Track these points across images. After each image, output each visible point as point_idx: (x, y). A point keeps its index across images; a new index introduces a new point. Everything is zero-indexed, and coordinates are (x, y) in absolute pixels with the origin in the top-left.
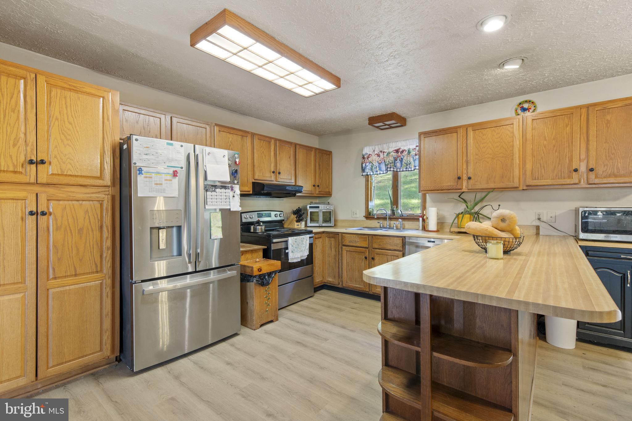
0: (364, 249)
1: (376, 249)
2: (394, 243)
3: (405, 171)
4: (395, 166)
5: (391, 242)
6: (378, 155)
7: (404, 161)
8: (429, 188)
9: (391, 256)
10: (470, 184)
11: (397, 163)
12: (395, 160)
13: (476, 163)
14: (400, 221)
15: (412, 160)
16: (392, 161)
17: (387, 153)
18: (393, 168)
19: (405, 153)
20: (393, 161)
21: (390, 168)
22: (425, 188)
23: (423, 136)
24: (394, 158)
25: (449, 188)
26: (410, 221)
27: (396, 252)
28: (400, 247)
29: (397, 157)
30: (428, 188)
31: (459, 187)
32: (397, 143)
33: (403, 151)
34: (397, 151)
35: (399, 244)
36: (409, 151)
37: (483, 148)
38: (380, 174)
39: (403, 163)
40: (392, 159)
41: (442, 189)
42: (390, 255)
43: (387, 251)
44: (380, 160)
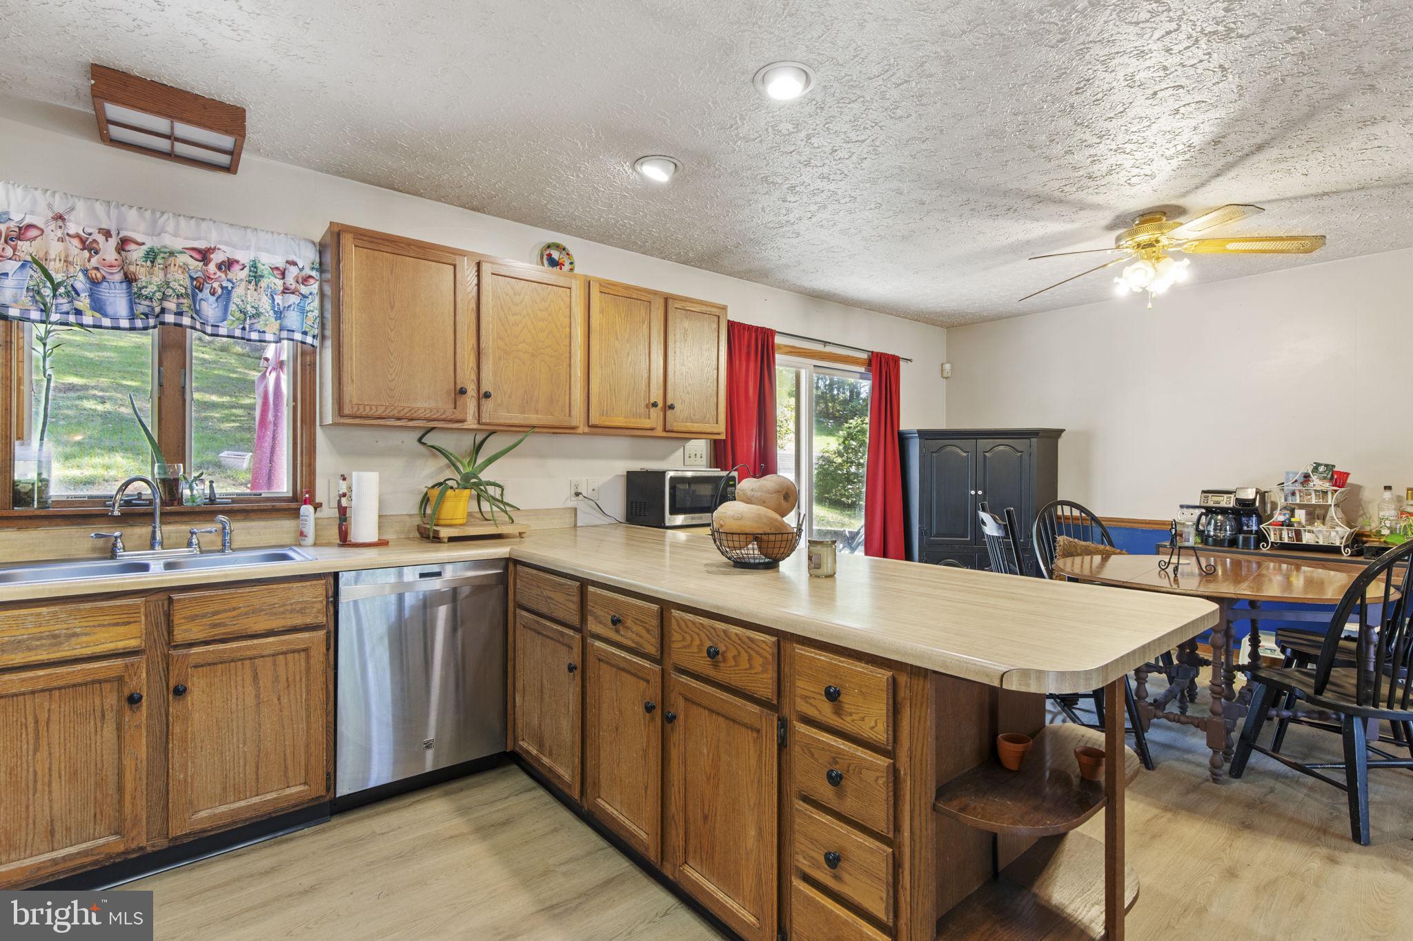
0: (119, 662)
1: (191, 645)
2: (291, 604)
3: (238, 338)
4: (198, 312)
5: (276, 601)
6: (89, 246)
7: (235, 299)
8: (371, 409)
9: (273, 655)
10: (486, 411)
11: (203, 302)
12: (196, 287)
13: (500, 358)
14: (222, 522)
15: (265, 304)
16: (186, 288)
17: (144, 248)
18: (192, 317)
19: (239, 274)
20: (189, 291)
21: (179, 314)
22: (358, 409)
23: (351, 240)
24: (191, 278)
25: (435, 416)
26: (253, 520)
27: (300, 635)
28: (318, 612)
29: (204, 280)
30: (368, 408)
31: (460, 417)
32: (204, 225)
33: (228, 265)
34: (204, 255)
35: (314, 602)
36: (254, 266)
37: (513, 325)
38: (94, 326)
39: (232, 307)
40: (180, 281)
41: (414, 415)
42: (268, 656)
43: (256, 641)
44: (97, 269)
